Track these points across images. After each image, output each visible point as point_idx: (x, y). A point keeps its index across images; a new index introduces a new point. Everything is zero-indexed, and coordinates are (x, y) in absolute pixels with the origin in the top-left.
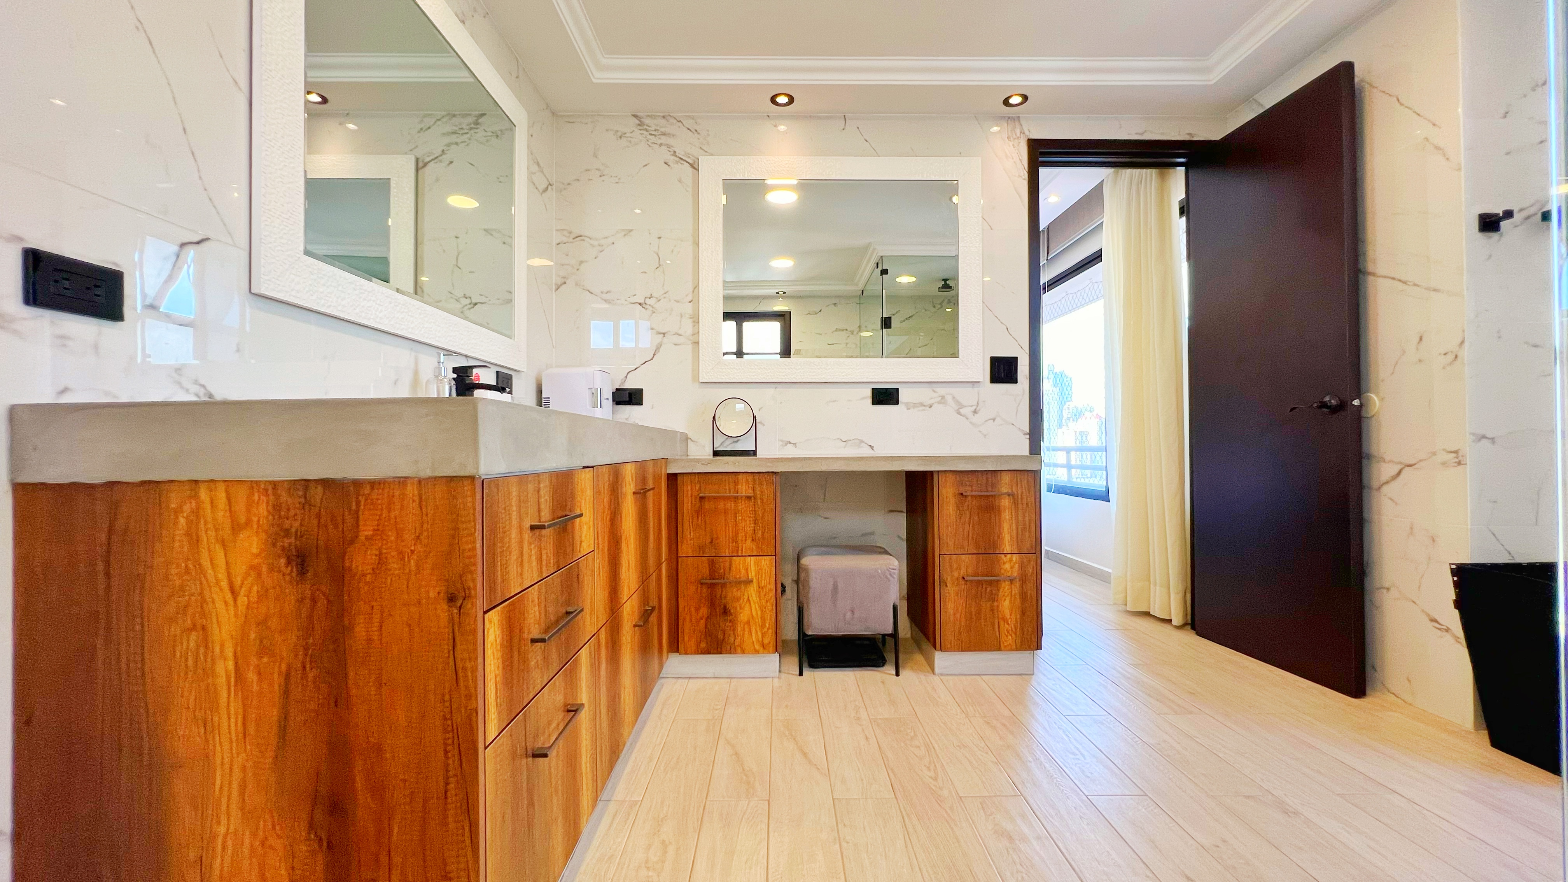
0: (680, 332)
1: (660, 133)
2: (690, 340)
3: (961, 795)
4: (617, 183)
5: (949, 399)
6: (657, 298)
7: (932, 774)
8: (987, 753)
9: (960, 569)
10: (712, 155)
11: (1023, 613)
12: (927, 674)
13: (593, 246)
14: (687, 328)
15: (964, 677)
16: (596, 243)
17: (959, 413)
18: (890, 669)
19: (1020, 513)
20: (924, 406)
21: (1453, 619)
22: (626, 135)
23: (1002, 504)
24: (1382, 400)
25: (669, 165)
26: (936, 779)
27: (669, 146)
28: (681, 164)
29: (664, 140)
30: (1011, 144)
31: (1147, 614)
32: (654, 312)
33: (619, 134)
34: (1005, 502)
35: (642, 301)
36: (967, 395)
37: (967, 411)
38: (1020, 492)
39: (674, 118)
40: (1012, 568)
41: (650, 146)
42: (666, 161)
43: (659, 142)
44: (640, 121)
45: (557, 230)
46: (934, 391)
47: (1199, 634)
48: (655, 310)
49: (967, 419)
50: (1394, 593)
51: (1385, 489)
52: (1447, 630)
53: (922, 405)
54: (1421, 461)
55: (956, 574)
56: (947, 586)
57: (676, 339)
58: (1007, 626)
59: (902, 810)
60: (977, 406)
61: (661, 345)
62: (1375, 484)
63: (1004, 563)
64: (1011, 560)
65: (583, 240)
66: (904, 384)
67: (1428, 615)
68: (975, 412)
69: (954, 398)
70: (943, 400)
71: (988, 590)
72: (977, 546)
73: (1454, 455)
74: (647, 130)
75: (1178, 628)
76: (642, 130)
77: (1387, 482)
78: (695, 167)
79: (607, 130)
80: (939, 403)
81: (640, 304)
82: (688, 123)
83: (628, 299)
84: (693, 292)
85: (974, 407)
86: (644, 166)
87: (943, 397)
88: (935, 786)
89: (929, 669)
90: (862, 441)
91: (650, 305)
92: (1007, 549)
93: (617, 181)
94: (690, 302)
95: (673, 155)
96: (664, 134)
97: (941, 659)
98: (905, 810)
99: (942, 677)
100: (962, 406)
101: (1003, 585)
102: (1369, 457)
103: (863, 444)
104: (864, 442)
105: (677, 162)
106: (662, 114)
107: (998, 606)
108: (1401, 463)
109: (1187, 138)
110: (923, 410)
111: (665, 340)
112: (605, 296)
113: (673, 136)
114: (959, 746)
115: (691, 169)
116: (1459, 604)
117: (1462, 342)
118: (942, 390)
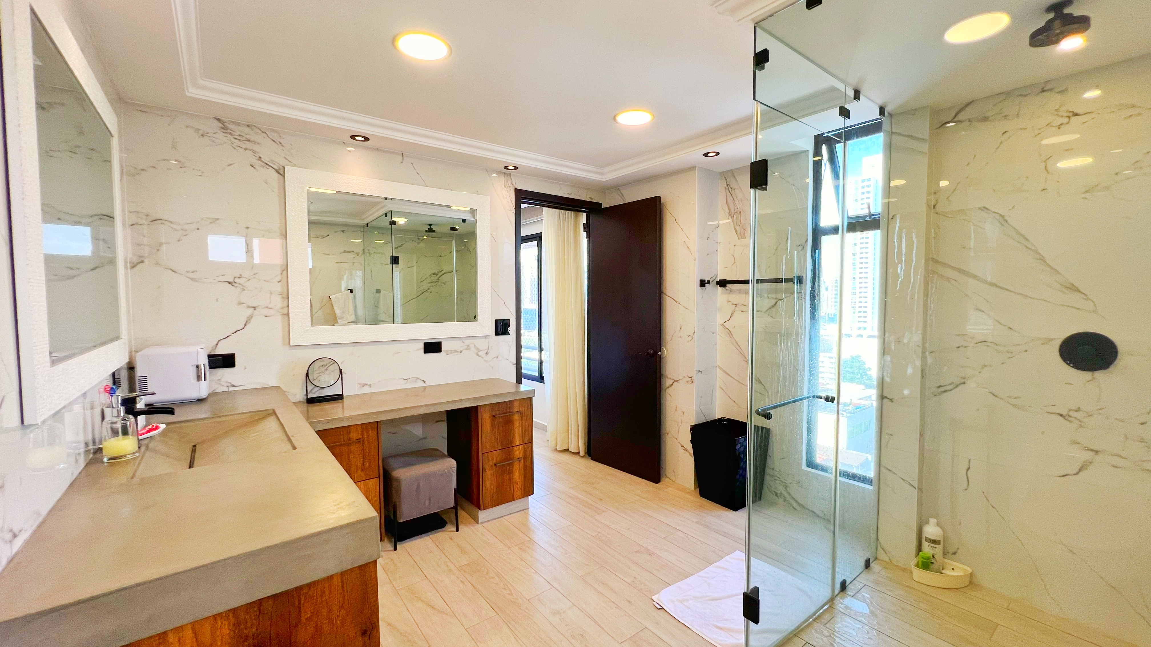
0: (270, 306)
1: (244, 139)
2: (280, 312)
3: (528, 599)
4: (200, 176)
5: (472, 346)
6: (247, 278)
7: (508, 592)
8: (529, 569)
9: (493, 460)
10: (295, 166)
11: (525, 477)
12: (474, 525)
13: (176, 230)
14: (277, 302)
15: (495, 521)
16: (178, 227)
17: (478, 355)
18: (452, 528)
19: (524, 423)
20: (457, 352)
21: (690, 447)
22: (208, 135)
23: (515, 418)
24: (667, 351)
25: (255, 168)
26: (512, 595)
27: (254, 152)
28: (267, 168)
29: (248, 145)
30: (506, 189)
31: (567, 450)
32: (244, 290)
33: (201, 132)
34: (516, 417)
35: (231, 280)
36: (482, 344)
37: (482, 353)
38: (523, 410)
39: (259, 129)
40: (519, 453)
41: (235, 148)
42: (252, 164)
43: (244, 146)
44: (223, 125)
45: (130, 212)
46: (463, 342)
47: (593, 459)
48: (244, 288)
49: (482, 358)
50: (670, 435)
51: (667, 390)
52: (687, 450)
53: (456, 351)
54: (680, 380)
55: (491, 463)
56: (486, 471)
57: (266, 312)
58: (517, 486)
59: (504, 620)
60: (488, 350)
61: (252, 317)
62: (664, 388)
63: (516, 451)
64: (519, 449)
65: (163, 224)
66: (444, 339)
67: (681, 444)
68: (487, 353)
69: (475, 346)
70: (468, 348)
71: (508, 468)
72: (502, 444)
73: (690, 379)
74: (231, 134)
75: (583, 457)
76: (226, 133)
77: (668, 387)
78: (281, 172)
79: (187, 127)
80: (466, 349)
81: (229, 283)
82: (275, 136)
83: (216, 278)
84: (282, 274)
85: (486, 351)
86: (229, 165)
87: (468, 346)
88: (513, 599)
89: (474, 522)
90: (418, 378)
91: (240, 284)
92: (517, 443)
93: (201, 174)
94: (279, 282)
95: (258, 160)
96: (249, 141)
97: (482, 515)
98: (506, 619)
99: (483, 525)
100: (479, 350)
101: (515, 464)
102: (662, 375)
103: (418, 380)
104: (419, 379)
105: (263, 167)
106: (247, 123)
107: (513, 476)
108: (673, 379)
109: (590, 200)
110: (457, 354)
111: (256, 312)
112: (191, 275)
113: (258, 143)
114: (513, 569)
115: (276, 174)
116: (692, 442)
117: (694, 333)
118: (467, 342)
